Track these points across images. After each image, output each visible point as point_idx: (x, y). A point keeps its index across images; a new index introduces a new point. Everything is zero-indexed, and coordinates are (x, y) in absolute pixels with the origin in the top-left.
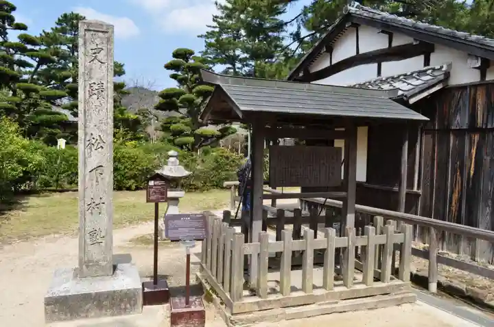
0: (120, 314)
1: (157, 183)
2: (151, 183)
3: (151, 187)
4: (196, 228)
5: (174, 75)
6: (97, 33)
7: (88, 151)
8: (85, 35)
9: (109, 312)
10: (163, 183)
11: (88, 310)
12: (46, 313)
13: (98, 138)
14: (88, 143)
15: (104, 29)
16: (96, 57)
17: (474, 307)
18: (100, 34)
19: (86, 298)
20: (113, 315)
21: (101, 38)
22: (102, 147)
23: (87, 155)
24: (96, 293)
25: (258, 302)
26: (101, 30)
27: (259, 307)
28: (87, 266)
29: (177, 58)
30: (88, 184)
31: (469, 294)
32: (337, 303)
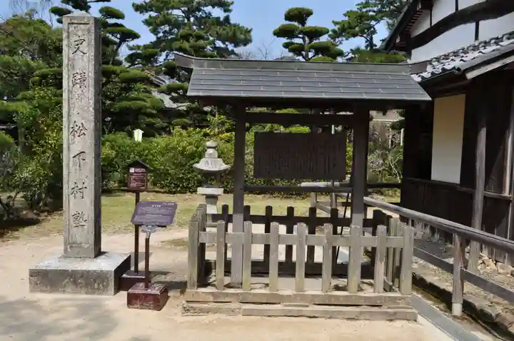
0: (93, 293)
1: (138, 170)
2: (132, 170)
3: (132, 174)
4: (163, 215)
5: (286, 43)
6: (79, 26)
7: (71, 137)
8: (69, 28)
9: (84, 290)
10: (143, 170)
11: (65, 285)
12: (30, 283)
13: (81, 125)
14: (71, 130)
15: (86, 21)
16: (78, 48)
17: (491, 333)
18: (82, 26)
19: (63, 274)
20: (87, 293)
21: (83, 30)
22: (84, 134)
23: (70, 142)
24: (72, 271)
25: (212, 294)
26: (83, 22)
27: (214, 298)
28: (71, 247)
29: (290, 20)
30: (72, 170)
31: (498, 320)
32: (307, 306)
